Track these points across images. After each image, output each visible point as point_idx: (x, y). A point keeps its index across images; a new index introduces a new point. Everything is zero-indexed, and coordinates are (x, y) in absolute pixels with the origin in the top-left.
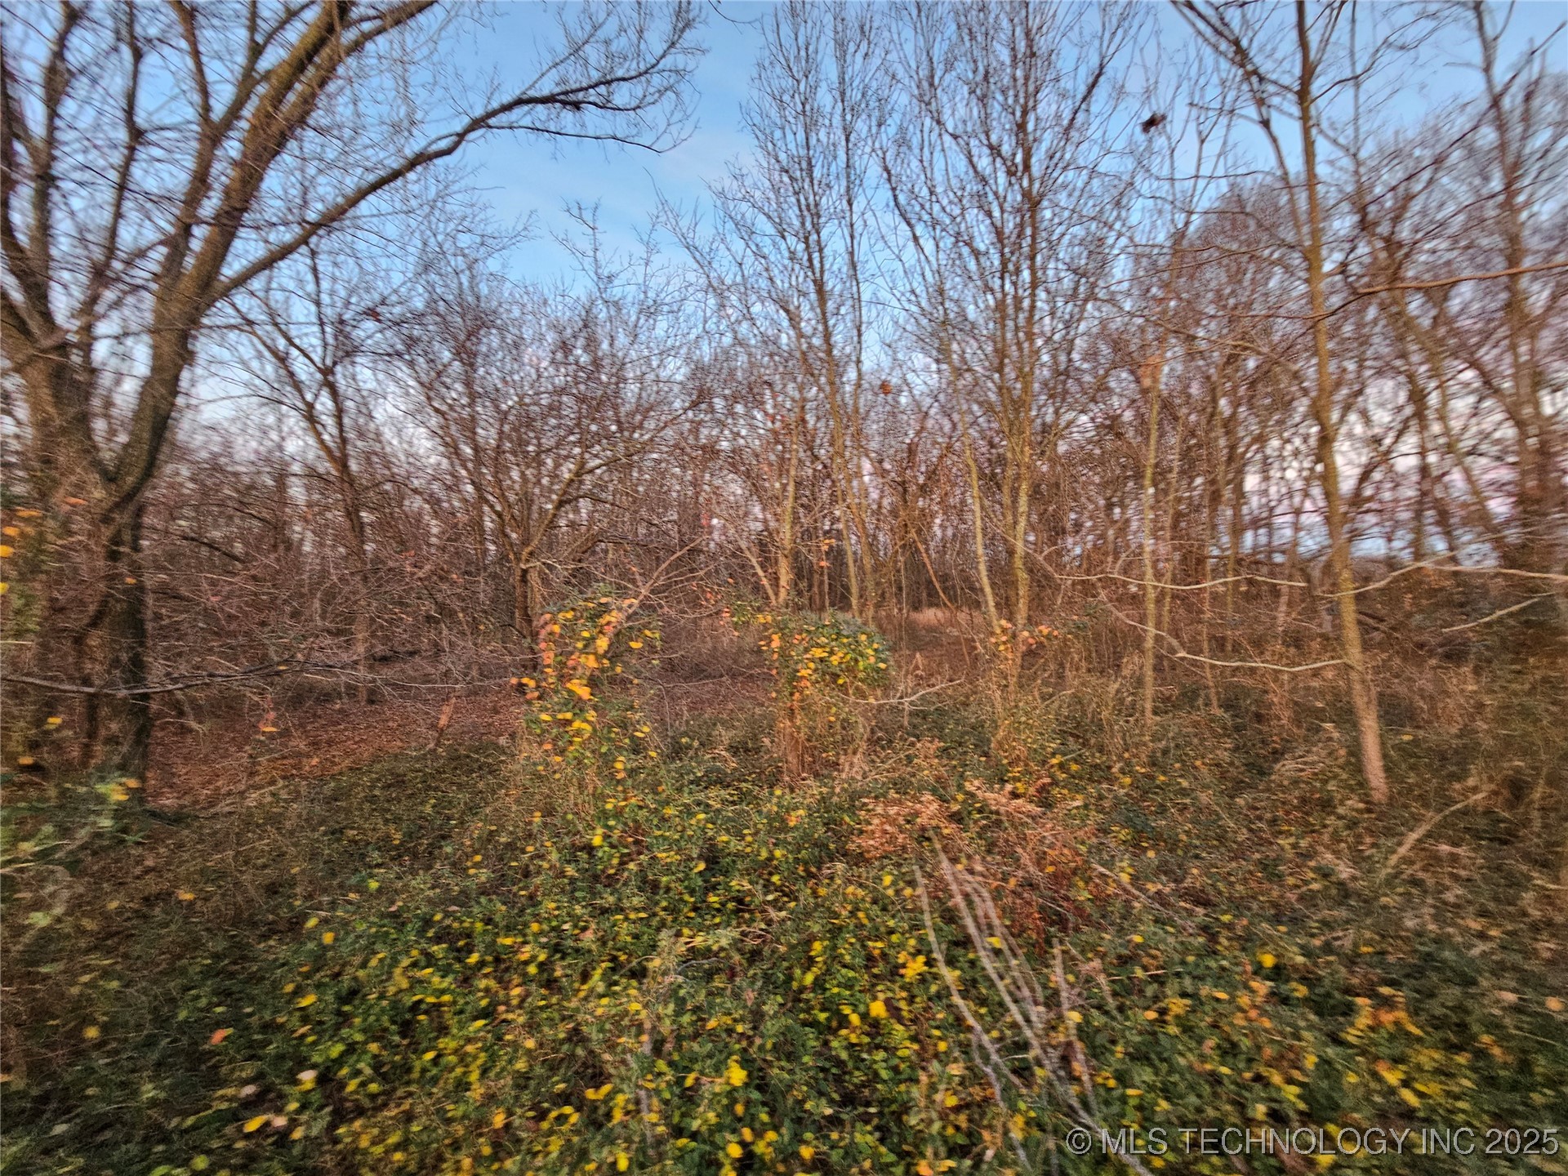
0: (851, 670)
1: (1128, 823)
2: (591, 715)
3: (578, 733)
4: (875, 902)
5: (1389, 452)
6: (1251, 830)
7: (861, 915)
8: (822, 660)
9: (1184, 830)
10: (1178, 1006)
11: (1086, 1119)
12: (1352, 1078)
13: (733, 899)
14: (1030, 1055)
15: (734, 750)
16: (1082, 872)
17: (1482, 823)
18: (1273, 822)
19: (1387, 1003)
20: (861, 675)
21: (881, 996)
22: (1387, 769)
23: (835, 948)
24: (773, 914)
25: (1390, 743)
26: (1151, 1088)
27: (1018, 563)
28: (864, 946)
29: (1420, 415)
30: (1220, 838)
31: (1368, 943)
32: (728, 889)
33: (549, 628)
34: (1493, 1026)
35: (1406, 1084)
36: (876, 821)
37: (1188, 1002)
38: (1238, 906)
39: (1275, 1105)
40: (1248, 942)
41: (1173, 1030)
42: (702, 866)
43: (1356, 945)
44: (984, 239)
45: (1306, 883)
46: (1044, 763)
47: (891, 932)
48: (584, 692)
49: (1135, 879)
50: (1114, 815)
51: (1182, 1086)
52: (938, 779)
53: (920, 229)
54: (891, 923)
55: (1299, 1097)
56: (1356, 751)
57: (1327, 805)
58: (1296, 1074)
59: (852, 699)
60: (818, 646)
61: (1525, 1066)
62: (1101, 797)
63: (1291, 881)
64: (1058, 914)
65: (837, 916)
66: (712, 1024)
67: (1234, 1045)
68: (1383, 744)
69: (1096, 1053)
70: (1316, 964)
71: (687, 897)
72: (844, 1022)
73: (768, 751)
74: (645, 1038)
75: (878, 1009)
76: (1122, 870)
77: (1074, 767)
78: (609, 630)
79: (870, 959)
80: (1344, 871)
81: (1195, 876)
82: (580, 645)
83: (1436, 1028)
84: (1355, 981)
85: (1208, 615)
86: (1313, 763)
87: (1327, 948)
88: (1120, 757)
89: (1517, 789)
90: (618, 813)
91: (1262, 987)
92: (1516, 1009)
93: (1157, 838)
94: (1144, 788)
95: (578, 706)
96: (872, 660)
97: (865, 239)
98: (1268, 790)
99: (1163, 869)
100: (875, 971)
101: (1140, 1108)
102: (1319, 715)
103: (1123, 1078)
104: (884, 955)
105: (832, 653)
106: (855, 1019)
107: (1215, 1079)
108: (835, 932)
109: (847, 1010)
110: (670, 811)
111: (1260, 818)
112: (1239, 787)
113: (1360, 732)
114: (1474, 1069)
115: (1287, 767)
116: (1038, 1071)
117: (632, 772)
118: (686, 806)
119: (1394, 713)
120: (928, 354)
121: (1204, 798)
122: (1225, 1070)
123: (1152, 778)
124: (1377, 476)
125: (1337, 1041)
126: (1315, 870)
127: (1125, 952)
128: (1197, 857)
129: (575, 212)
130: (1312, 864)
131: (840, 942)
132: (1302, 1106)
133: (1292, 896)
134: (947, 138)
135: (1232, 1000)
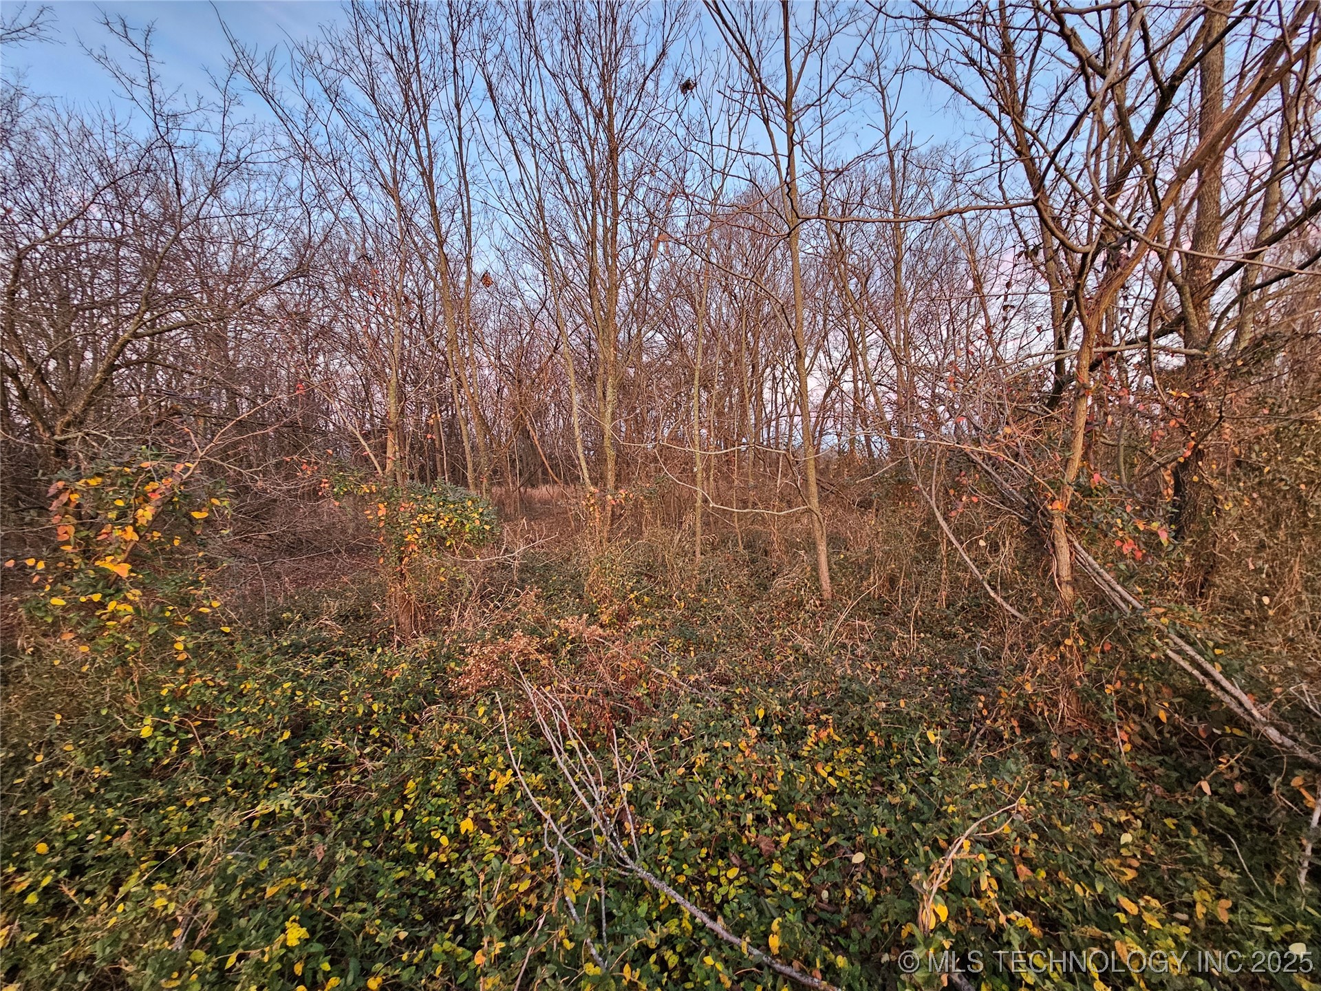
0: (458, 533)
1: (681, 634)
2: (135, 594)
3: (114, 616)
4: (470, 732)
5: (839, 379)
6: (757, 628)
7: (455, 746)
8: (429, 525)
9: (716, 632)
10: (700, 758)
11: (631, 864)
12: (803, 779)
13: (326, 760)
14: (593, 827)
15: (343, 618)
16: (644, 675)
17: (875, 605)
18: (771, 621)
19: (825, 725)
20: (468, 537)
21: (471, 813)
22: (832, 578)
23: (428, 781)
24: (368, 764)
25: (833, 560)
26: (679, 825)
27: (607, 443)
28: (456, 773)
29: (854, 357)
30: (739, 636)
31: (817, 689)
32: (318, 750)
33: (64, 498)
34: (875, 724)
35: (830, 774)
36: (471, 661)
37: (707, 754)
38: (746, 680)
39: (758, 812)
40: (749, 704)
41: (697, 778)
42: (287, 735)
43: (810, 692)
44: (578, 169)
45: (786, 657)
46: (624, 598)
47: (483, 755)
48: (123, 570)
49: (680, 674)
50: (671, 631)
51: (700, 818)
52: (538, 621)
53: (520, 145)
54: (483, 748)
55: (772, 801)
56: (815, 568)
57: (800, 605)
58: (772, 787)
59: (459, 558)
60: (424, 512)
61: (889, 744)
62: (664, 619)
63: (778, 658)
64: (625, 711)
65: (431, 752)
66: (270, 891)
67: (735, 777)
68: (829, 562)
69: (641, 811)
70: (788, 710)
71: (267, 769)
72: (435, 845)
73: (379, 615)
74: (177, 933)
75: (467, 825)
76: (673, 668)
77: (646, 599)
78: (156, 498)
79: (462, 784)
80: (807, 645)
81: (722, 666)
82: (112, 515)
83: (848, 734)
84: (808, 716)
85: (736, 482)
86: (793, 578)
87: (795, 697)
88: (678, 588)
89: (892, 581)
90: (177, 698)
91: (753, 732)
92: (887, 711)
93: (700, 643)
94: (693, 609)
95: (113, 586)
96: (478, 522)
97: (473, 145)
98: (769, 599)
99: (701, 664)
100: (468, 793)
101: (671, 843)
102: (797, 546)
103: (659, 826)
104: (476, 777)
105: (438, 518)
106: (444, 841)
107: (722, 805)
108: (428, 767)
109: (436, 835)
110: (250, 685)
111: (762, 619)
112: (753, 598)
113: (818, 555)
114: (865, 755)
115: (779, 582)
116: (597, 839)
117: (196, 652)
118: (269, 677)
119: (835, 541)
120: (536, 266)
121: (729, 610)
122: (729, 797)
123: (699, 601)
124: (833, 394)
125: (795, 757)
126: (792, 648)
127: (667, 728)
128: (724, 651)
129: (119, 28)
130: (790, 644)
131: (433, 776)
132: (774, 807)
133: (777, 668)
134: (545, 72)
135: (735, 745)
